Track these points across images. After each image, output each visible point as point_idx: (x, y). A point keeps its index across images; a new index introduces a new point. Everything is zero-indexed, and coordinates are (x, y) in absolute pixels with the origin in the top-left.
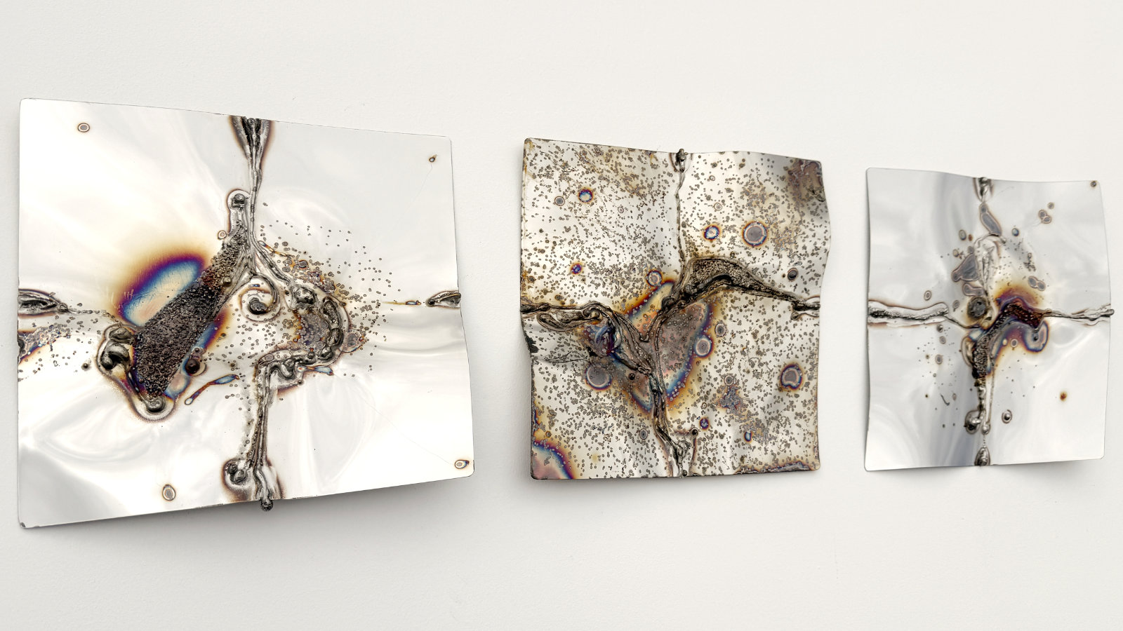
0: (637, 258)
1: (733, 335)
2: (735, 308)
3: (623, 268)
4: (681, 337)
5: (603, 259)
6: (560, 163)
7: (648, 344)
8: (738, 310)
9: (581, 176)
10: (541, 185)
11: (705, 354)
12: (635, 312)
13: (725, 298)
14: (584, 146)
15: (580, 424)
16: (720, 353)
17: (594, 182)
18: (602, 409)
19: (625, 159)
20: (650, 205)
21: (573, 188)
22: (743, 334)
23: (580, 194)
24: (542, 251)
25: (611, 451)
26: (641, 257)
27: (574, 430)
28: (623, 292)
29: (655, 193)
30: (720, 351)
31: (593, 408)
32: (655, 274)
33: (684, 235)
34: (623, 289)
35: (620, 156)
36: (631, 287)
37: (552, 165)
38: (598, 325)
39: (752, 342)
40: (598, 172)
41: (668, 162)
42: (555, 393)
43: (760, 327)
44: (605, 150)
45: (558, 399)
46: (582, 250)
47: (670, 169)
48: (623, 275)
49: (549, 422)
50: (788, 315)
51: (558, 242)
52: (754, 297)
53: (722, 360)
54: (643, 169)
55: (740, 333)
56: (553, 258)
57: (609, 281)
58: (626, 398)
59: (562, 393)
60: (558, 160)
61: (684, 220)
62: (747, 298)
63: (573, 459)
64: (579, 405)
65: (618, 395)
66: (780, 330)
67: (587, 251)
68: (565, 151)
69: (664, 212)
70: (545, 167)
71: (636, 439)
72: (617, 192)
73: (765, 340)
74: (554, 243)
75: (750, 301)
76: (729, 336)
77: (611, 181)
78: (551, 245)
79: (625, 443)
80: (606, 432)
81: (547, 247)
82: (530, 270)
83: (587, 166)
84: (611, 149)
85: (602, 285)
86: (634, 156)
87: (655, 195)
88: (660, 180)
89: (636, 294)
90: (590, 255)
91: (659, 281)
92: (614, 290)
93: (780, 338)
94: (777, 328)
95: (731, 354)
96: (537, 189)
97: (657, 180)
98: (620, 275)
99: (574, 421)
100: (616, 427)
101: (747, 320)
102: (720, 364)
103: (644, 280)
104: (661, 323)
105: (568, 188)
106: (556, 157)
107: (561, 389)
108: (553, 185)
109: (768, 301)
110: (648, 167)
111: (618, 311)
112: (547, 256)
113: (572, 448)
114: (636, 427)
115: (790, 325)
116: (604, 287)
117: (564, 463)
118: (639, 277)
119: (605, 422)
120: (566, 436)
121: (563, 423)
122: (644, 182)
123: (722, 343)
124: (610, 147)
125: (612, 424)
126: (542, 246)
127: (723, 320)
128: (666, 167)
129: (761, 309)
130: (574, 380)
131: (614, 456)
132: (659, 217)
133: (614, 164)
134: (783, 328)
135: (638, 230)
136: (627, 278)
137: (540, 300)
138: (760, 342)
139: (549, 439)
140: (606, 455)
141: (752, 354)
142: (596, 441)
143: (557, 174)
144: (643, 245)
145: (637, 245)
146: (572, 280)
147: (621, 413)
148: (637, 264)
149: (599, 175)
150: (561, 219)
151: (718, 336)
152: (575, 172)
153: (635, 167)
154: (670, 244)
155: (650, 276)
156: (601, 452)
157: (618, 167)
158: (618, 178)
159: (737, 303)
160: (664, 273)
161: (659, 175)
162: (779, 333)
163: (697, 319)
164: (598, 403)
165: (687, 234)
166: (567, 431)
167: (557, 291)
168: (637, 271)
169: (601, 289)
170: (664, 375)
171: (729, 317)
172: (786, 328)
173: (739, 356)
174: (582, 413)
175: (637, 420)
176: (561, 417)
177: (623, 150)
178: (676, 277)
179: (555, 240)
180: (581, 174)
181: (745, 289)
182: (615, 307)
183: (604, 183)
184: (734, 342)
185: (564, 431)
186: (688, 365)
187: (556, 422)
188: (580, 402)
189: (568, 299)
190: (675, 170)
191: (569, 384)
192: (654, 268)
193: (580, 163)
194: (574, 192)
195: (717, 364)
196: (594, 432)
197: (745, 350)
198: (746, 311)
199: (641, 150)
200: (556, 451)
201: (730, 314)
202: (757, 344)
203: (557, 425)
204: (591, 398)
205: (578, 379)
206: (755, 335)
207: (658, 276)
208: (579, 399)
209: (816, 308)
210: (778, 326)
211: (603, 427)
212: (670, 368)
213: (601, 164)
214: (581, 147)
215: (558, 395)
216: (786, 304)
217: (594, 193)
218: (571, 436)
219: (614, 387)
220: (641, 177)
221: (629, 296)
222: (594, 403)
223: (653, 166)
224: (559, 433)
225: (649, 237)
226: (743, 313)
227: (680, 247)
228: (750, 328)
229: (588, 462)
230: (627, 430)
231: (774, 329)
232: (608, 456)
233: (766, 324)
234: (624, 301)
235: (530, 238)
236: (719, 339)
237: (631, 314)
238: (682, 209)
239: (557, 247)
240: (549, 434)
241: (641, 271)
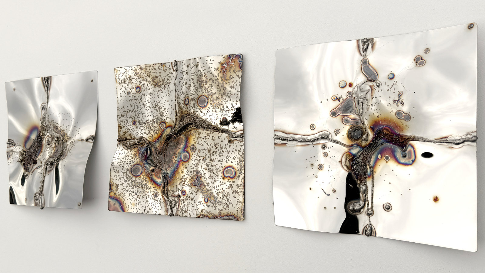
0: (155, 116)
1: (199, 151)
2: (200, 138)
3: (150, 122)
4: (173, 153)
5: (143, 118)
6: (128, 76)
7: (161, 155)
8: (202, 139)
9: (136, 81)
10: (123, 87)
11: (186, 160)
12: (157, 140)
13: (195, 133)
14: (135, 67)
15: (128, 190)
16: (193, 160)
17: (141, 83)
18: (137, 185)
19: (152, 69)
20: (163, 90)
21: (134, 87)
22: (204, 151)
23: (136, 89)
24: (124, 116)
25: (140, 202)
26: (157, 116)
27: (125, 193)
28: (152, 132)
29: (165, 83)
30: (193, 159)
31: (133, 184)
32: (163, 124)
33: (178, 103)
34: (151, 131)
35: (150, 68)
36: (154, 130)
37: (125, 78)
38: (143, 147)
39: (208, 155)
40: (143, 78)
41: (171, 67)
42: (118, 178)
43: (212, 147)
44: (144, 67)
45: (120, 180)
46: (136, 114)
47: (172, 71)
48: (151, 125)
49: (116, 189)
50: (226, 141)
51: (128, 112)
52: (209, 132)
53: (194, 163)
54: (160, 73)
55: (203, 150)
56: (127, 119)
57: (146, 128)
58: (148, 180)
59: (121, 178)
60: (127, 75)
61: (178, 95)
62: (205, 133)
63: (125, 204)
64: (127, 182)
65: (144, 178)
66: (222, 149)
67: (137, 115)
68: (129, 70)
69: (169, 93)
70: (123, 79)
71: (151, 198)
72: (149, 86)
73: (214, 154)
74: (127, 112)
75: (207, 134)
76: (197, 152)
77: (147, 81)
78: (126, 113)
79: (146, 199)
80: (138, 194)
81: (125, 114)
82: (120, 124)
83: (138, 75)
84: (146, 66)
85: (143, 130)
86: (156, 67)
87: (165, 85)
88: (168, 77)
89: (157, 133)
90: (138, 116)
91: (164, 127)
92: (148, 132)
93: (222, 153)
94: (221, 147)
95: (198, 160)
96: (121, 89)
97: (166, 77)
98: (149, 125)
99: (125, 189)
100: (142, 192)
101: (206, 144)
102: (193, 165)
103: (159, 127)
104: (166, 147)
105: (132, 87)
106: (126, 74)
107: (121, 176)
108: (127, 86)
109: (216, 134)
110: (162, 71)
111: (151, 141)
112: (125, 118)
113: (125, 200)
114: (152, 193)
115: (227, 146)
116: (144, 130)
117: (121, 205)
118: (156, 125)
119: (138, 190)
120: (122, 195)
121: (121, 190)
122: (160, 79)
123: (194, 155)
124: (145, 65)
125: (141, 191)
126: (123, 114)
127: (195, 144)
128: (170, 70)
129: (213, 138)
130: (126, 173)
131: (141, 204)
132: (167, 95)
133: (148, 73)
134: (224, 147)
135: (156, 103)
136: (152, 126)
137: (124, 136)
138: (211, 155)
139: (116, 196)
140: (138, 204)
141: (208, 161)
142: (134, 198)
143: (127, 81)
144: (158, 110)
145: (156, 110)
146: (133, 128)
147: (145, 187)
148: (155, 119)
149: (143, 79)
150: (129, 101)
151: (192, 152)
152: (134, 79)
153: (157, 72)
154: (171, 108)
155: (161, 125)
156: (136, 202)
157: (150, 74)
158: (150, 79)
159: (201, 135)
160: (167, 123)
161: (167, 74)
162: (221, 151)
163: (181, 144)
164: (135, 182)
165: (179, 102)
166: (123, 193)
167: (129, 133)
168: (156, 122)
169: (143, 131)
170: (167, 170)
171: (197, 142)
172: (225, 147)
173: (201, 161)
174: (128, 186)
175: (153, 189)
176: (120, 187)
177: (151, 65)
178: (173, 124)
179: (127, 110)
180: (136, 80)
181: (205, 128)
182: (149, 138)
183: (145, 82)
184: (199, 154)
185: (122, 193)
186: (177, 165)
187: (118, 189)
188: (128, 182)
189: (133, 136)
190: (174, 71)
191: (124, 174)
192: (162, 121)
193: (135, 74)
194: (134, 88)
195: (192, 165)
196: (133, 194)
197: (204, 159)
198: (205, 139)
199: (159, 64)
200: (118, 201)
201: (198, 141)
202: (210, 156)
203: (119, 190)
204: (132, 180)
205: (128, 172)
206: (209, 151)
207: (164, 125)
208: (127, 180)
209: (242, 136)
210: (221, 146)
211: (137, 192)
212: (169, 167)
213: (143, 73)
214: (134, 68)
215: (120, 179)
216: (225, 135)
217: (141, 87)
218: (124, 195)
219: (143, 175)
220: (159, 77)
221: (154, 134)
222: (133, 182)
223: (165, 70)
224: (119, 193)
225: (161, 105)
226: (204, 140)
227: (176, 109)
228: (208, 147)
229: (130, 206)
230: (148, 194)
231: (219, 148)
232: (139, 204)
233: (215, 145)
234: (153, 136)
235: (120, 110)
236: (192, 153)
237: (155, 142)
238: (177, 90)
239: (128, 114)
240: (115, 194)
241: (157, 122)
